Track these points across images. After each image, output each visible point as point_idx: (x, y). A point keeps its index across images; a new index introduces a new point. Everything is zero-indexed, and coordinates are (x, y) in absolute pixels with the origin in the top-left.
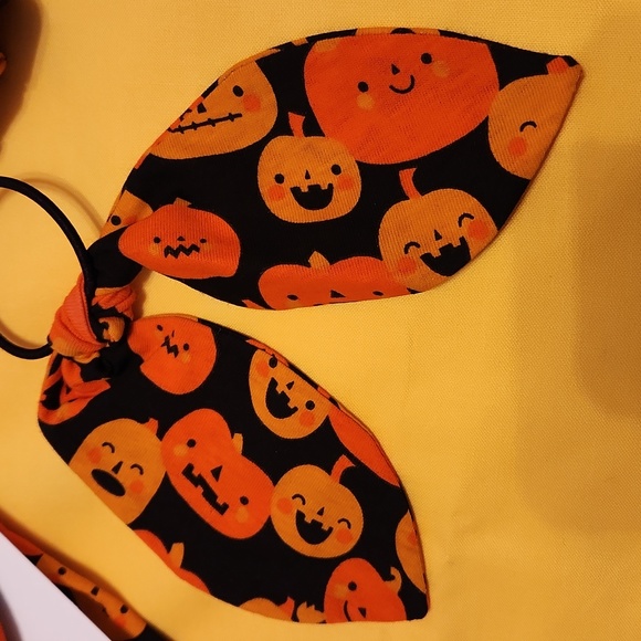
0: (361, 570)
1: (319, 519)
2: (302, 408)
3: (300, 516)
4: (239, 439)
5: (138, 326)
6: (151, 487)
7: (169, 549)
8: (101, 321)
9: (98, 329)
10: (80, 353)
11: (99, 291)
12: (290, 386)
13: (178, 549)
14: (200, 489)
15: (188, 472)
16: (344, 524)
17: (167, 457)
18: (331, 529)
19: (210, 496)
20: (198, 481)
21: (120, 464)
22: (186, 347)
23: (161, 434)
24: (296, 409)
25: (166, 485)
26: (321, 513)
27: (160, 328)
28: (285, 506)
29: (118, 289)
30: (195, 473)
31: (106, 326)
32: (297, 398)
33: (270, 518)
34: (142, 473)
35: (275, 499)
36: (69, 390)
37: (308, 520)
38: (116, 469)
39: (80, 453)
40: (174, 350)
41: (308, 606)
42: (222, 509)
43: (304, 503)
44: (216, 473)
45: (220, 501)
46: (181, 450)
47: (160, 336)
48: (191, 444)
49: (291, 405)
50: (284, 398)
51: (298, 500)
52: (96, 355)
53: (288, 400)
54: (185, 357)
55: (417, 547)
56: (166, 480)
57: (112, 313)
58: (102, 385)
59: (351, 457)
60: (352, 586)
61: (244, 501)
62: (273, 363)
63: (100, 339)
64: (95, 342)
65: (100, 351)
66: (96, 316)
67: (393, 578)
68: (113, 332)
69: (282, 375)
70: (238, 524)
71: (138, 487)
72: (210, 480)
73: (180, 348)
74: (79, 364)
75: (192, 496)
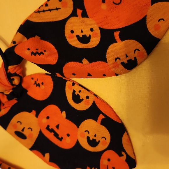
0: (111, 154)
1: (95, 138)
2: (85, 99)
3: (88, 138)
4: (64, 113)
5: (25, 79)
6: (35, 135)
7: (44, 155)
8: (12, 78)
9: (11, 81)
10: (6, 90)
11: (10, 67)
12: (80, 91)
13: (47, 155)
14: (53, 133)
15: (48, 128)
16: (104, 139)
17: (40, 124)
18: (99, 141)
19: (56, 135)
20: (52, 131)
21: (24, 128)
22: (42, 84)
23: (37, 116)
24: (83, 99)
25: (41, 134)
26: (95, 136)
27: (32, 79)
28: (82, 135)
29: (16, 66)
30: (50, 128)
31: (13, 79)
32: (83, 96)
33: (78, 140)
34: (32, 130)
35: (79, 133)
36: (3, 105)
37: (91, 139)
38: (23, 130)
39: (10, 126)
40: (38, 85)
41: (95, 168)
42: (61, 139)
43: (89, 133)
44: (58, 127)
45: (60, 136)
46: (45, 121)
47: (33, 82)
48: (48, 118)
49: (81, 98)
50: (78, 96)
51: (87, 132)
52: (11, 91)
53: (80, 96)
54: (42, 87)
55: (130, 144)
56: (40, 132)
57: (15, 75)
58: (15, 101)
59: (104, 114)
60: (109, 160)
61: (68, 135)
62: (73, 84)
63: (12, 84)
64: (10, 86)
65: (13, 89)
66: (10, 76)
67: (123, 155)
68: (16, 81)
69: (77, 88)
70: (67, 144)
71: (31, 136)
72: (56, 129)
73: (40, 84)
74: (6, 95)
75: (50, 136)
